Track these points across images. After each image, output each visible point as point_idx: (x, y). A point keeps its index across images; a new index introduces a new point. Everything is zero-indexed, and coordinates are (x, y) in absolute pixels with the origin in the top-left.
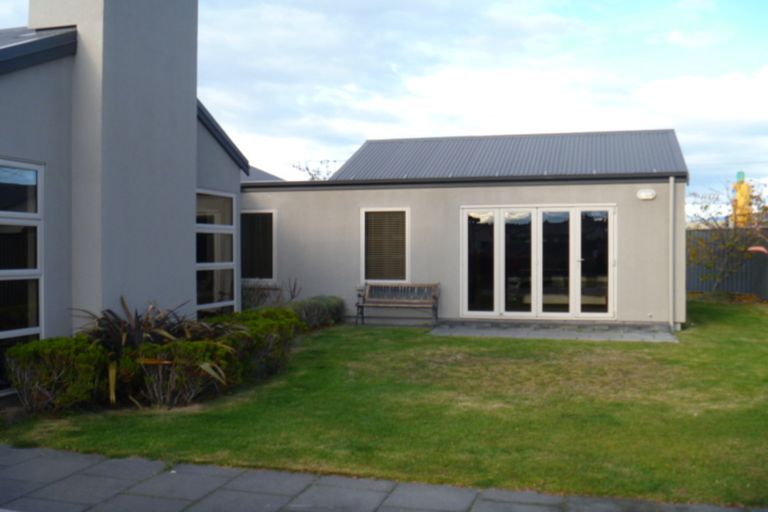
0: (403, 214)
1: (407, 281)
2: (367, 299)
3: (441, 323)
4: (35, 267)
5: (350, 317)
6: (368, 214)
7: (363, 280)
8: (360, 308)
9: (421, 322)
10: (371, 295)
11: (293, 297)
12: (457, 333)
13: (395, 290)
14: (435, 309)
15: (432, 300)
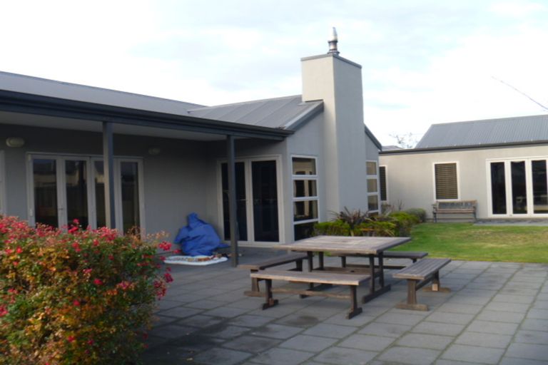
0: (455, 164)
1: (459, 199)
2: (438, 209)
3: (478, 221)
4: (316, 195)
5: (428, 219)
6: (436, 165)
7: (435, 200)
8: (435, 214)
9: (467, 221)
10: (440, 208)
11: (400, 209)
12: (486, 225)
13: (453, 204)
14: (475, 213)
15: (473, 209)
